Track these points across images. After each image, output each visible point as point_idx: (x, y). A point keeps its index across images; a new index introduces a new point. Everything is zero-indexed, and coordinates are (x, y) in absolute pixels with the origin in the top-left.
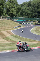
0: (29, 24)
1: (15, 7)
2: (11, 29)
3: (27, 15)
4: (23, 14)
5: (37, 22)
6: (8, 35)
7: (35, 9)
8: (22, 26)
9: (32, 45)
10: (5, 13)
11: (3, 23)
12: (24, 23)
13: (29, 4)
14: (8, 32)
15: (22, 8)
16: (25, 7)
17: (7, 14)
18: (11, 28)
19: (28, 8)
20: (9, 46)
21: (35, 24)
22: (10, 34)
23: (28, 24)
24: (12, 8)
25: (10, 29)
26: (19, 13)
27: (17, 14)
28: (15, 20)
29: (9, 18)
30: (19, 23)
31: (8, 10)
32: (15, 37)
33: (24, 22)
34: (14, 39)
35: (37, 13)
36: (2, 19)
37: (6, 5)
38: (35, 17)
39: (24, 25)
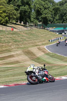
1: (49, 8)
4: (64, 17)
6: (40, 54)
10: (34, 18)
11: (31, 34)
14: (39, 49)
15: (62, 8)
16: (66, 6)
17: (38, 19)
22: (44, 52)
24: (45, 9)
25: (43, 44)
26: (57, 17)
28: (51, 29)
29: (40, 25)
30: (58, 33)
31: (39, 13)
32: (52, 56)
34: (51, 61)
36: (29, 28)
37: (35, 5)
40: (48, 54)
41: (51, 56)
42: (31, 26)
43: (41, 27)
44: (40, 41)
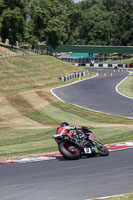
0: (110, 65)
1: (61, 13)
2: (52, 85)
3: (103, 38)
4: (90, 34)
6: (41, 105)
8: (87, 75)
9: (122, 135)
10: (30, 33)
11: (24, 65)
12: (92, 65)
15: (84, 14)
16: (94, 10)
17: (37, 35)
18: (50, 82)
19: (105, 14)
20: (47, 138)
22: (48, 100)
23: (105, 65)
24: (53, 15)
25: (47, 85)
26: (76, 33)
27: (70, 34)
28: (63, 55)
29: (42, 48)
30: (77, 64)
31: (39, 23)
32: (65, 109)
33: (93, 59)
36: (20, 53)
37: (32, 8)
38: (128, 41)
39: (95, 70)
40: (56, 105)
41: (62, 109)
42: (25, 48)
43: (45, 51)
44: (42, 79)
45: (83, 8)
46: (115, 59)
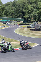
3: (11, 15)
5: (21, 22)
7: (19, 9)
8: (6, 27)
12: (8, 24)
13: (14, 4)
15: (6, 8)
16: (9, 7)
19: (13, 8)
21: (20, 24)
26: (3, 13)
27: (1, 14)
30: (3, 23)
33: (8, 22)
35: (21, 13)
38: (19, 17)
45: (6, 6)
46: (15, 22)
